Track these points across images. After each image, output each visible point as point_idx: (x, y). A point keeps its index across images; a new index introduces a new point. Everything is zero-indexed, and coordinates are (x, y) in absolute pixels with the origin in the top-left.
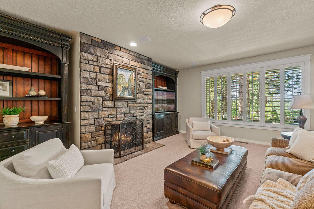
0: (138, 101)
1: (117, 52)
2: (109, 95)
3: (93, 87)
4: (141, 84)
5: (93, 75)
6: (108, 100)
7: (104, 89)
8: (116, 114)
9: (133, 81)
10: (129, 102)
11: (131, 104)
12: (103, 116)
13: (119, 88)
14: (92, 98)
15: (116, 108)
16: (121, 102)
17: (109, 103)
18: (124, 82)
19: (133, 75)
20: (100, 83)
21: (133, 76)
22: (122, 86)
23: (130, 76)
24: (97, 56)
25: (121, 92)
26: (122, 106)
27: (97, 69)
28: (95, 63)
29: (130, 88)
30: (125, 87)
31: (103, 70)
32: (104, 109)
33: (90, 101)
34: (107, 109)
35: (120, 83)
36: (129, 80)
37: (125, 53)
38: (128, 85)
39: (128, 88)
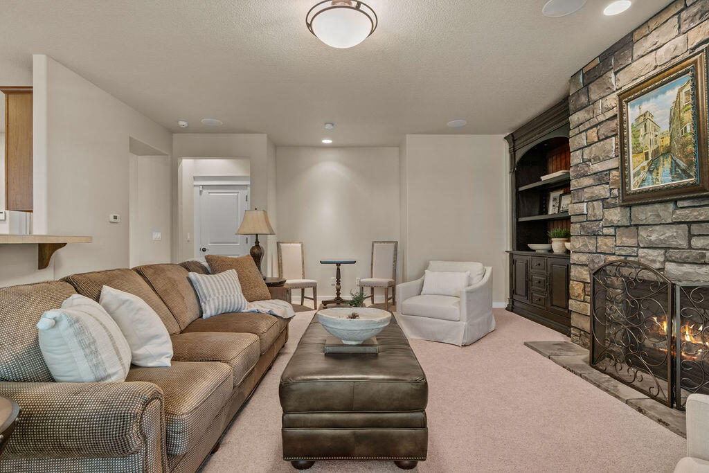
1: (639, 49)
2: (615, 192)
5: (587, 154)
6: (614, 206)
7: (601, 178)
8: (638, 246)
9: (688, 117)
10: (680, 204)
11: (687, 211)
12: (604, 249)
13: (636, 163)
14: (583, 206)
15: (637, 226)
16: (649, 208)
17: (615, 215)
18: (652, 137)
19: (689, 88)
20: (597, 167)
21: (686, 94)
22: (647, 154)
23: (677, 103)
24: (594, 103)
25: (643, 174)
27: (593, 134)
29: (676, 146)
30: (656, 152)
31: (603, 131)
32: (606, 231)
34: (612, 231)
35: (637, 145)
36: (675, 118)
37: (664, 28)
38: (667, 141)
39: (668, 151)
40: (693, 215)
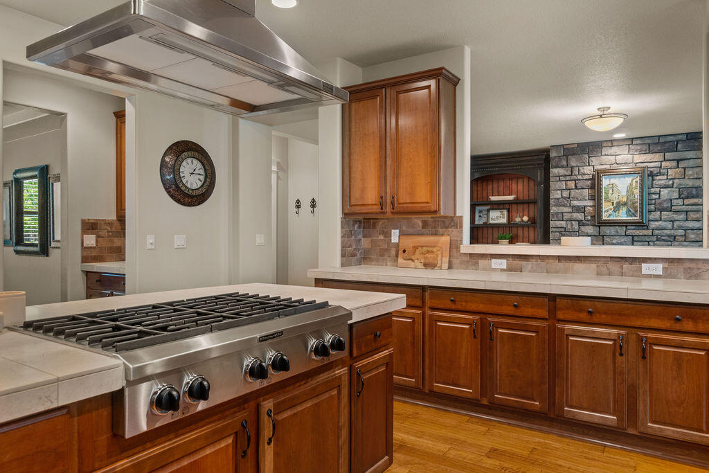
0: (653, 225)
1: (605, 151)
2: (589, 218)
3: (566, 209)
4: (664, 192)
5: (566, 194)
6: (588, 225)
7: (581, 209)
9: (637, 191)
10: (629, 227)
11: (634, 231)
13: (606, 206)
14: (563, 223)
15: (603, 236)
16: (612, 228)
17: (589, 230)
18: (616, 196)
19: (638, 179)
20: (576, 203)
21: (636, 182)
22: (613, 203)
23: (631, 184)
24: (572, 167)
26: (613, 233)
27: (572, 184)
28: (568, 178)
29: (630, 203)
30: (618, 203)
31: (580, 184)
33: (560, 226)
35: (607, 198)
36: (629, 190)
37: (621, 148)
38: (625, 199)
39: (625, 204)
40: (637, 232)
